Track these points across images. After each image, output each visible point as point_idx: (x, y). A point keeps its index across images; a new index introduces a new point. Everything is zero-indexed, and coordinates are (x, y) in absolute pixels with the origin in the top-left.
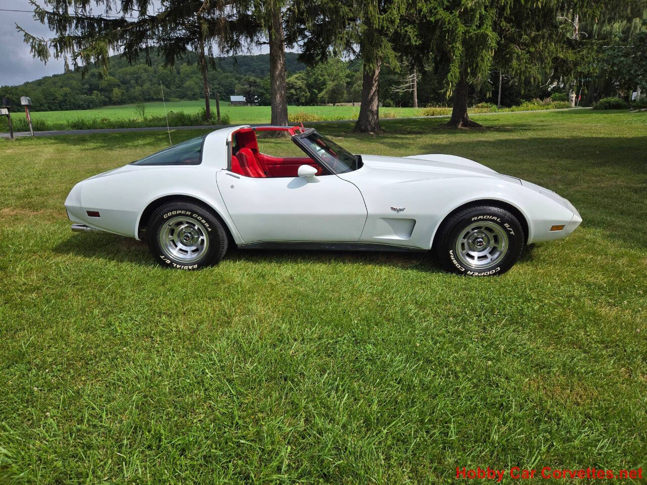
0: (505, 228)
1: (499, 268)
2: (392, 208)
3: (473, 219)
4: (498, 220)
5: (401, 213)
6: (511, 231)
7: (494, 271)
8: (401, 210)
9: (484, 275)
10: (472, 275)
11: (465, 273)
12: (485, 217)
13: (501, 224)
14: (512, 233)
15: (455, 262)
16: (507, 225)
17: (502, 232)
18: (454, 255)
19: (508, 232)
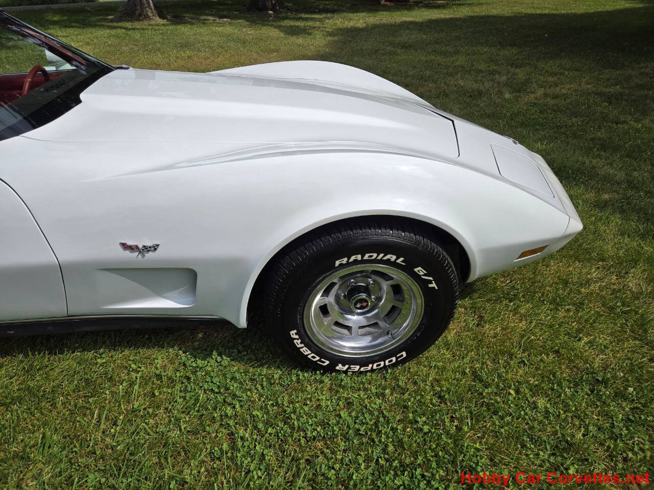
0: (416, 277)
1: (404, 354)
2: (125, 246)
3: (337, 263)
4: (399, 261)
5: (150, 255)
6: (430, 282)
7: (394, 359)
8: (146, 249)
9: (372, 370)
10: (346, 372)
11: (331, 369)
12: (366, 257)
13: (408, 270)
14: (434, 285)
15: (306, 351)
16: (420, 271)
17: (410, 282)
18: (300, 338)
19: (423, 284)
